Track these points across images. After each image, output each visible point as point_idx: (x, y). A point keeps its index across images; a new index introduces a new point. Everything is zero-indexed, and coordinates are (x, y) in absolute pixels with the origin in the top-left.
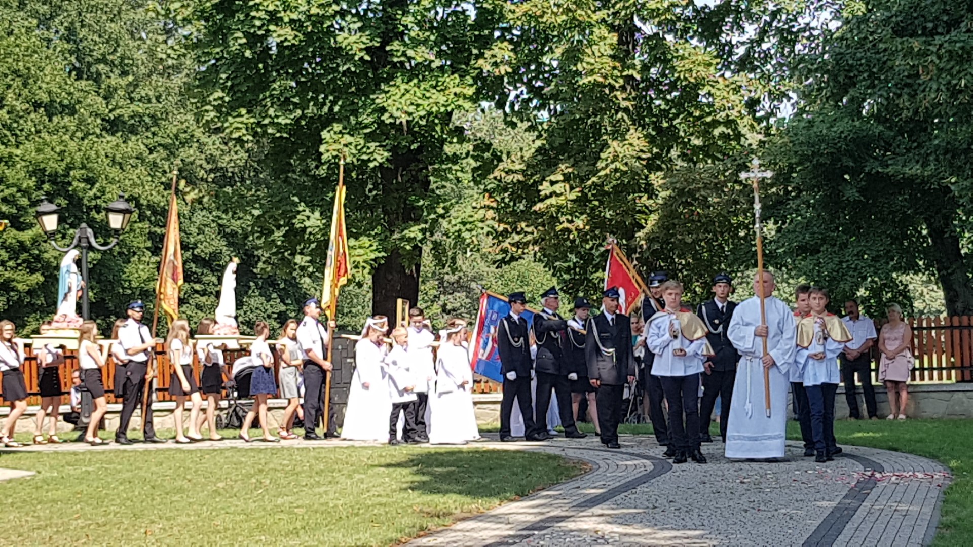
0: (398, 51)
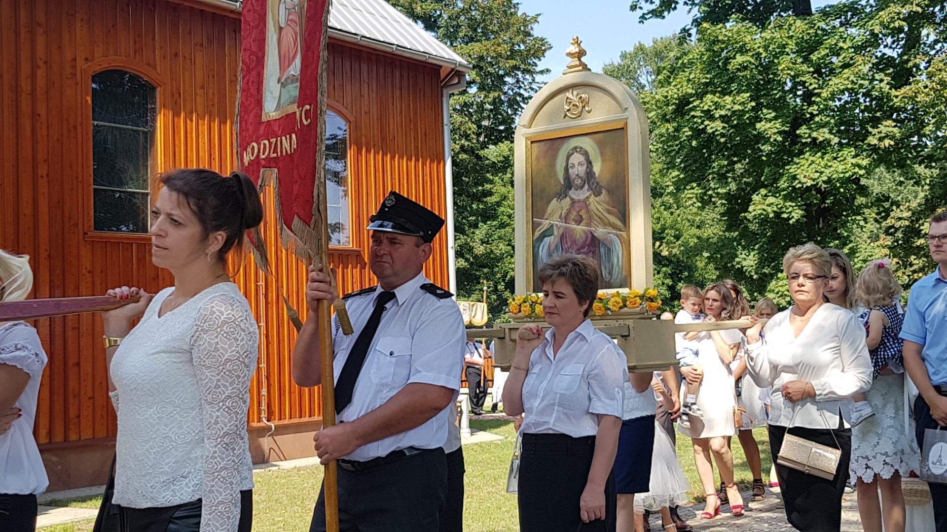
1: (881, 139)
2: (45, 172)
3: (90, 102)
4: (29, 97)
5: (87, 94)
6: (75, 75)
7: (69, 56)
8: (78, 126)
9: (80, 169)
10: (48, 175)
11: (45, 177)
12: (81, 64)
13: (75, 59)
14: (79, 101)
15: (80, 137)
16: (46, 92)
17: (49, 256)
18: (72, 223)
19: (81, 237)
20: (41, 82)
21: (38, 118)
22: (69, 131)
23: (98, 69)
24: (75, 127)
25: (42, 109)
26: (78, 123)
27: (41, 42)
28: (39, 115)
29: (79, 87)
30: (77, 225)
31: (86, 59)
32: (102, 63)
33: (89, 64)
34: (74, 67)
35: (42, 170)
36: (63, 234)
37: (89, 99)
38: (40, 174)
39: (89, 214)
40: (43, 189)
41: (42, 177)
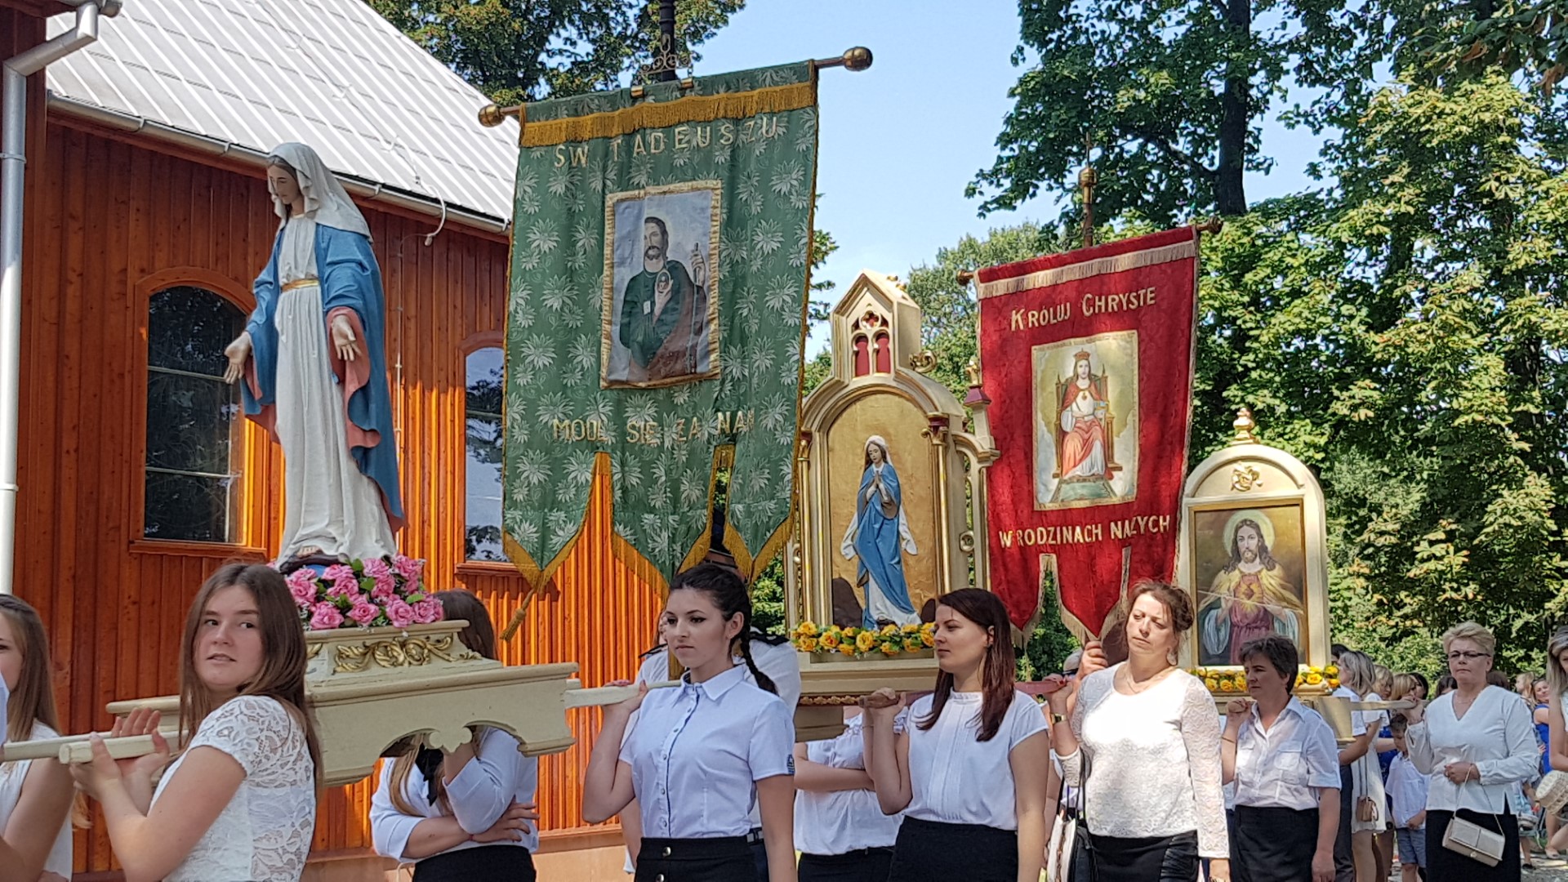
0: (1235, 396)
1: (1355, 408)
2: (74, 446)
3: (145, 336)
4: (54, 328)
5: (141, 324)
6: (125, 295)
7: (116, 266)
8: (126, 374)
9: (126, 441)
10: (76, 450)
11: (72, 452)
12: (133, 276)
13: (125, 270)
14: (129, 335)
15: (128, 393)
16: (80, 321)
17: (74, 577)
18: (111, 525)
19: (124, 547)
20: (72, 306)
21: (66, 361)
22: (112, 381)
23: (159, 285)
24: (122, 375)
25: (72, 347)
26: (128, 368)
27: (75, 243)
28: (67, 357)
29: (129, 313)
30: (119, 528)
31: (142, 271)
32: (166, 276)
33: (147, 277)
34: (124, 283)
35: (68, 442)
36: (96, 543)
37: (144, 332)
38: (65, 448)
39: (137, 512)
40: (68, 472)
41: (68, 452)
